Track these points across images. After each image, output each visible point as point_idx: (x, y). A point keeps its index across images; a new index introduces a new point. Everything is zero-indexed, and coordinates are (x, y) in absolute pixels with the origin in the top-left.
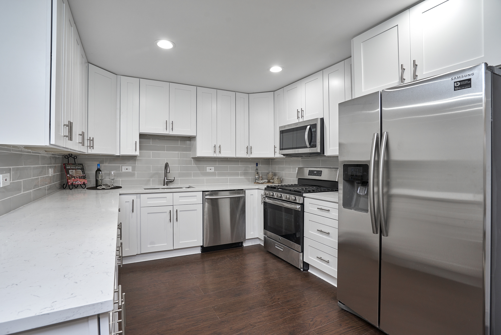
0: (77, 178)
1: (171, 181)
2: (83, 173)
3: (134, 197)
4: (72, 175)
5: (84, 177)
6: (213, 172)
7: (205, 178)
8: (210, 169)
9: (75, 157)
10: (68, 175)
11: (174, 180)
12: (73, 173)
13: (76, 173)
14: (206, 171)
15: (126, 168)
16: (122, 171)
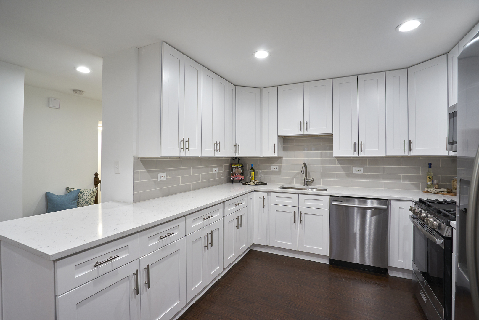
0: (237, 174)
1: (310, 181)
2: (242, 171)
3: (265, 194)
4: (234, 172)
5: (242, 174)
6: (362, 174)
7: (351, 180)
8: (358, 170)
9: (239, 159)
10: (232, 173)
11: (313, 181)
12: (235, 171)
13: (237, 171)
14: (353, 172)
15: (274, 167)
16: (271, 170)
